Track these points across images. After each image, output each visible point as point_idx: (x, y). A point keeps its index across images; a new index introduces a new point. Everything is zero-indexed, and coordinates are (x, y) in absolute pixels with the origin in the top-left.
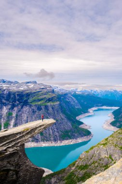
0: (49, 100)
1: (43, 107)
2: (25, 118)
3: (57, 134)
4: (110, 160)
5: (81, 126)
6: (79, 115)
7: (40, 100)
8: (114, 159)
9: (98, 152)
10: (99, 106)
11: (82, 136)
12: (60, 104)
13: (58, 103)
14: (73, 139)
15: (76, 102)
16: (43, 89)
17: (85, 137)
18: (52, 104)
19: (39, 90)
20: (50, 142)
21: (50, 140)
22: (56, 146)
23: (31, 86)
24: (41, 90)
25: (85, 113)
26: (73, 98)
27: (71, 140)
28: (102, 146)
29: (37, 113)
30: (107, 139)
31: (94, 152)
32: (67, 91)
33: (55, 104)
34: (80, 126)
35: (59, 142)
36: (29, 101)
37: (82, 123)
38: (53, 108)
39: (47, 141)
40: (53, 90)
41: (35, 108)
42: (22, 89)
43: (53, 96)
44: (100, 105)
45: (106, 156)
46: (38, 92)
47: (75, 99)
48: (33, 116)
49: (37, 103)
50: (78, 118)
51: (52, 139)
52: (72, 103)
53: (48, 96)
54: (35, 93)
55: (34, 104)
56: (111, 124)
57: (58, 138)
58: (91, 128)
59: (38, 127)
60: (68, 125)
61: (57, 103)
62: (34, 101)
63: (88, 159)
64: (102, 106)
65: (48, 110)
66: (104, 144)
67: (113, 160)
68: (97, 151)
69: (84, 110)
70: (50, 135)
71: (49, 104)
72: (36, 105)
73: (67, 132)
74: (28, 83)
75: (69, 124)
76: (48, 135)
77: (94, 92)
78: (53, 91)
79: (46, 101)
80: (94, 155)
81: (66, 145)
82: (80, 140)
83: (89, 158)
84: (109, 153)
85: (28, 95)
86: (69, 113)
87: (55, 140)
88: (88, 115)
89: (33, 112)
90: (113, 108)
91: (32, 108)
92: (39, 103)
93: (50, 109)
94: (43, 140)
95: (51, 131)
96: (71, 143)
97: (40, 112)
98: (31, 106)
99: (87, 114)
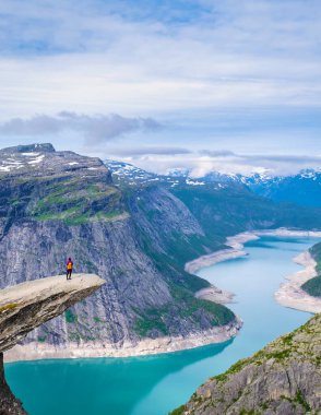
0: (96, 207)
1: (75, 231)
2: (17, 266)
3: (121, 318)
4: (299, 406)
5: (203, 294)
6: (197, 257)
7: (65, 208)
8: (311, 404)
9: (257, 381)
10: (261, 228)
11: (204, 327)
12: (132, 222)
13: (125, 216)
14: (176, 334)
15: (187, 212)
16: (74, 169)
17: (216, 330)
18: (106, 220)
19: (61, 175)
20: (98, 345)
21: (98, 336)
22: (116, 355)
23: (38, 159)
24: (68, 173)
25: (215, 249)
26: (176, 200)
27: (166, 340)
28: (272, 360)
29: (55, 250)
30: (290, 338)
31: (246, 380)
32: (154, 176)
33: (114, 219)
34: (198, 295)
35: (127, 344)
36: (28, 209)
37: (204, 284)
38: (107, 234)
39: (88, 339)
40: (109, 175)
41: (50, 235)
42: (6, 169)
43: (108, 194)
44: (266, 223)
45: (286, 394)
46: (60, 179)
47: (181, 204)
48: (43, 258)
49: (54, 217)
50: (190, 267)
51: (104, 333)
52: (173, 216)
53: (91, 195)
54: (48, 183)
55: (44, 220)
56: (304, 287)
57: (126, 331)
58: (234, 299)
59: (47, 301)
60: (159, 291)
61: (121, 217)
62: (47, 209)
63: (222, 401)
64: (274, 227)
65: (92, 238)
66: (278, 356)
67: (308, 409)
68: (255, 376)
69: (213, 241)
70: (97, 320)
71: (94, 220)
72: (51, 225)
73: (154, 311)
74: (26, 149)
75: (163, 286)
76: (91, 322)
77: (248, 180)
78: (109, 178)
79: (87, 209)
80: (245, 390)
81: (148, 356)
82: (197, 341)
83: (228, 399)
84: (294, 384)
85: (26, 190)
86: (160, 249)
87: (115, 338)
88: (227, 256)
89: (43, 245)
90: (312, 234)
91: (40, 232)
92: (63, 216)
93: (99, 236)
94: (75, 338)
95: (101, 308)
96: (169, 350)
97: (66, 246)
98: (34, 226)
99: (222, 255)
